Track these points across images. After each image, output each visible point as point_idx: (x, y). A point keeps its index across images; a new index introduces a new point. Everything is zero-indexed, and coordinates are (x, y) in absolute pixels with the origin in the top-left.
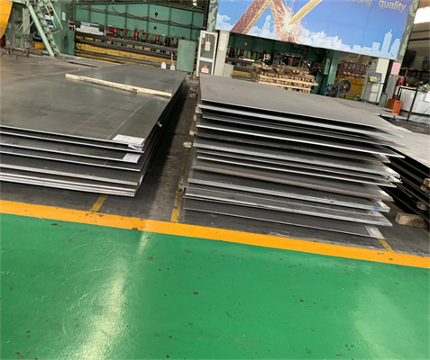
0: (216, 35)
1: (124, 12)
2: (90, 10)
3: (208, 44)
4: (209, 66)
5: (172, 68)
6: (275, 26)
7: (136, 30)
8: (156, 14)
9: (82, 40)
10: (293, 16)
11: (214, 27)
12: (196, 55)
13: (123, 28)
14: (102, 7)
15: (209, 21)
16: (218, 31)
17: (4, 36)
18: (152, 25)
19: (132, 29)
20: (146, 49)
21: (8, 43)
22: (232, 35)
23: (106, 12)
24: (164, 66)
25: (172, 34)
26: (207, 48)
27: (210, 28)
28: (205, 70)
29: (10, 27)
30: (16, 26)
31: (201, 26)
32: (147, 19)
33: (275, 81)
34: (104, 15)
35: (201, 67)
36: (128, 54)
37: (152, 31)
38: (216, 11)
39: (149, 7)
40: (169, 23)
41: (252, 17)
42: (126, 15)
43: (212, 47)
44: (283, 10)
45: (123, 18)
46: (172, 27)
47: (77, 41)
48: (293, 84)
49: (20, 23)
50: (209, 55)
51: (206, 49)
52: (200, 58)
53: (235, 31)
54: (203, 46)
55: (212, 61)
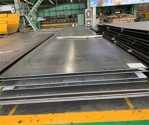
0: (91, 9)
1: (55, 10)
2: (43, 12)
3: (89, 13)
4: (90, 21)
5: (77, 25)
7: (60, 15)
8: (66, 8)
9: (42, 23)
11: (90, 7)
12: (85, 18)
13: (55, 15)
14: (47, 10)
15: (88, 5)
16: (92, 8)
17: (19, 28)
18: (65, 12)
19: (59, 15)
20: (64, 21)
21: (20, 30)
22: (97, 8)
23: (49, 12)
24: (73, 25)
25: (73, 13)
26: (89, 15)
27: (88, 7)
28: (89, 23)
29: (20, 25)
30: (22, 24)
31: (85, 8)
32: (63, 10)
33: (120, 21)
34: (48, 13)
35: (87, 22)
36: (59, 24)
37: (66, 14)
39: (63, 6)
40: (71, 10)
42: (56, 11)
43: (90, 14)
45: (55, 12)
46: (72, 11)
47: (41, 24)
48: (127, 20)
49: (23, 22)
50: (89, 17)
52: (86, 19)
53: (98, 6)
54: (87, 14)
55: (91, 19)
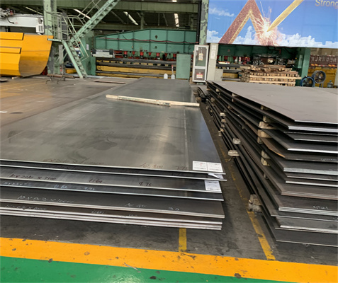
0: (207, 47)
1: (131, 38)
2: (106, 40)
3: (201, 55)
4: (203, 72)
5: (173, 77)
6: (256, 34)
7: (141, 51)
8: (156, 37)
9: (101, 63)
10: (270, 24)
11: (205, 41)
12: (192, 65)
13: (131, 50)
14: (115, 37)
15: (201, 37)
16: (209, 44)
17: (46, 67)
18: (153, 45)
19: (139, 50)
20: (149, 64)
21: (49, 71)
22: (220, 45)
23: (118, 40)
24: (166, 76)
25: (170, 50)
26: (201, 58)
27: (202, 41)
28: (199, 76)
29: (50, 60)
30: (55, 59)
31: (195, 42)
32: (150, 42)
33: (264, 79)
34: (117, 42)
35: (196, 73)
36: (136, 70)
37: (153, 50)
38: (206, 28)
39: (150, 32)
40: (167, 42)
41: (236, 30)
42: (133, 40)
43: (204, 57)
44: (261, 21)
45: (131, 43)
46: (169, 45)
47: (97, 64)
48: (279, 80)
52: (195, 67)
53: (223, 42)
54: (197, 57)
55: (205, 68)
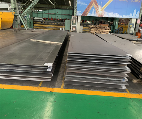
0: (77, 17)
1: (48, 13)
2: (37, 13)
3: (74, 20)
5: (64, 29)
6: (96, 12)
8: (58, 12)
9: (35, 23)
10: (101, 8)
11: (76, 15)
12: (71, 24)
15: (74, 13)
17: (12, 25)
19: (50, 18)
21: (14, 27)
24: (61, 29)
25: (63, 18)
29: (14, 22)
32: (55, 14)
33: (97, 31)
34: (42, 14)
35: (73, 28)
36: (50, 26)
37: (57, 18)
38: (76, 10)
39: (55, 10)
40: (62, 14)
41: (88, 10)
43: (76, 21)
44: (98, 7)
48: (103, 31)
49: (17, 20)
50: (75, 24)
51: (74, 22)
53: (83, 15)
